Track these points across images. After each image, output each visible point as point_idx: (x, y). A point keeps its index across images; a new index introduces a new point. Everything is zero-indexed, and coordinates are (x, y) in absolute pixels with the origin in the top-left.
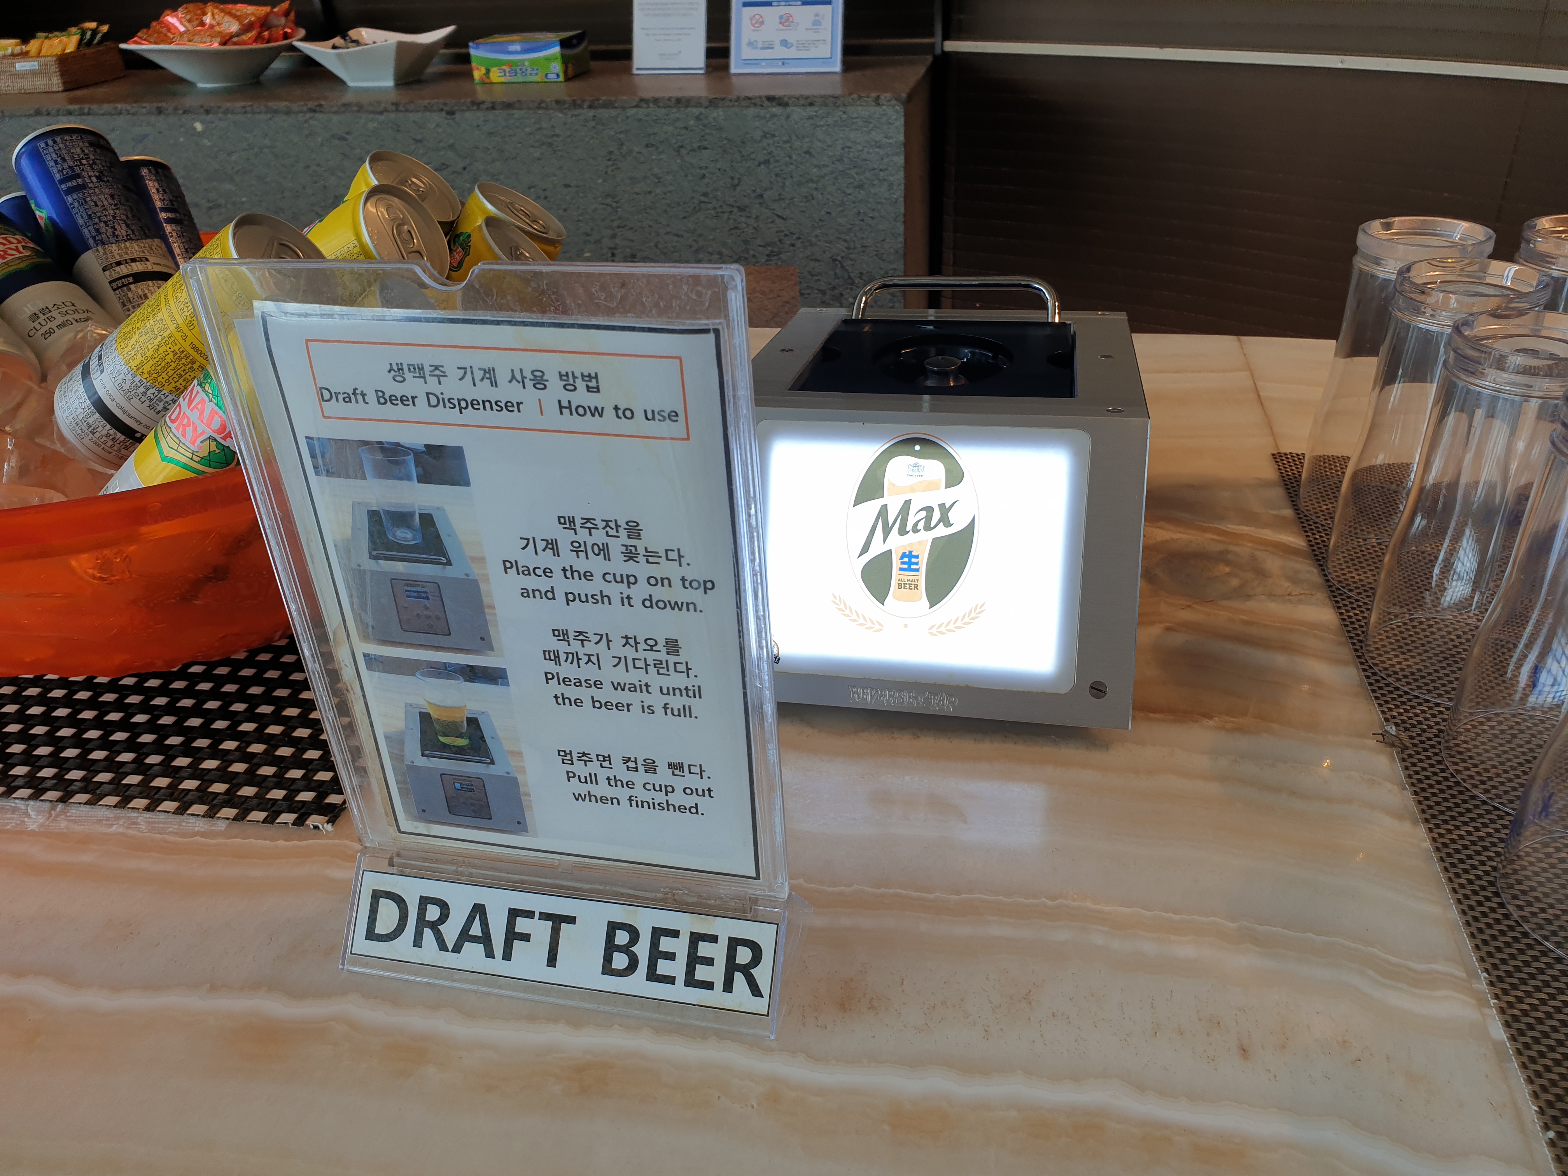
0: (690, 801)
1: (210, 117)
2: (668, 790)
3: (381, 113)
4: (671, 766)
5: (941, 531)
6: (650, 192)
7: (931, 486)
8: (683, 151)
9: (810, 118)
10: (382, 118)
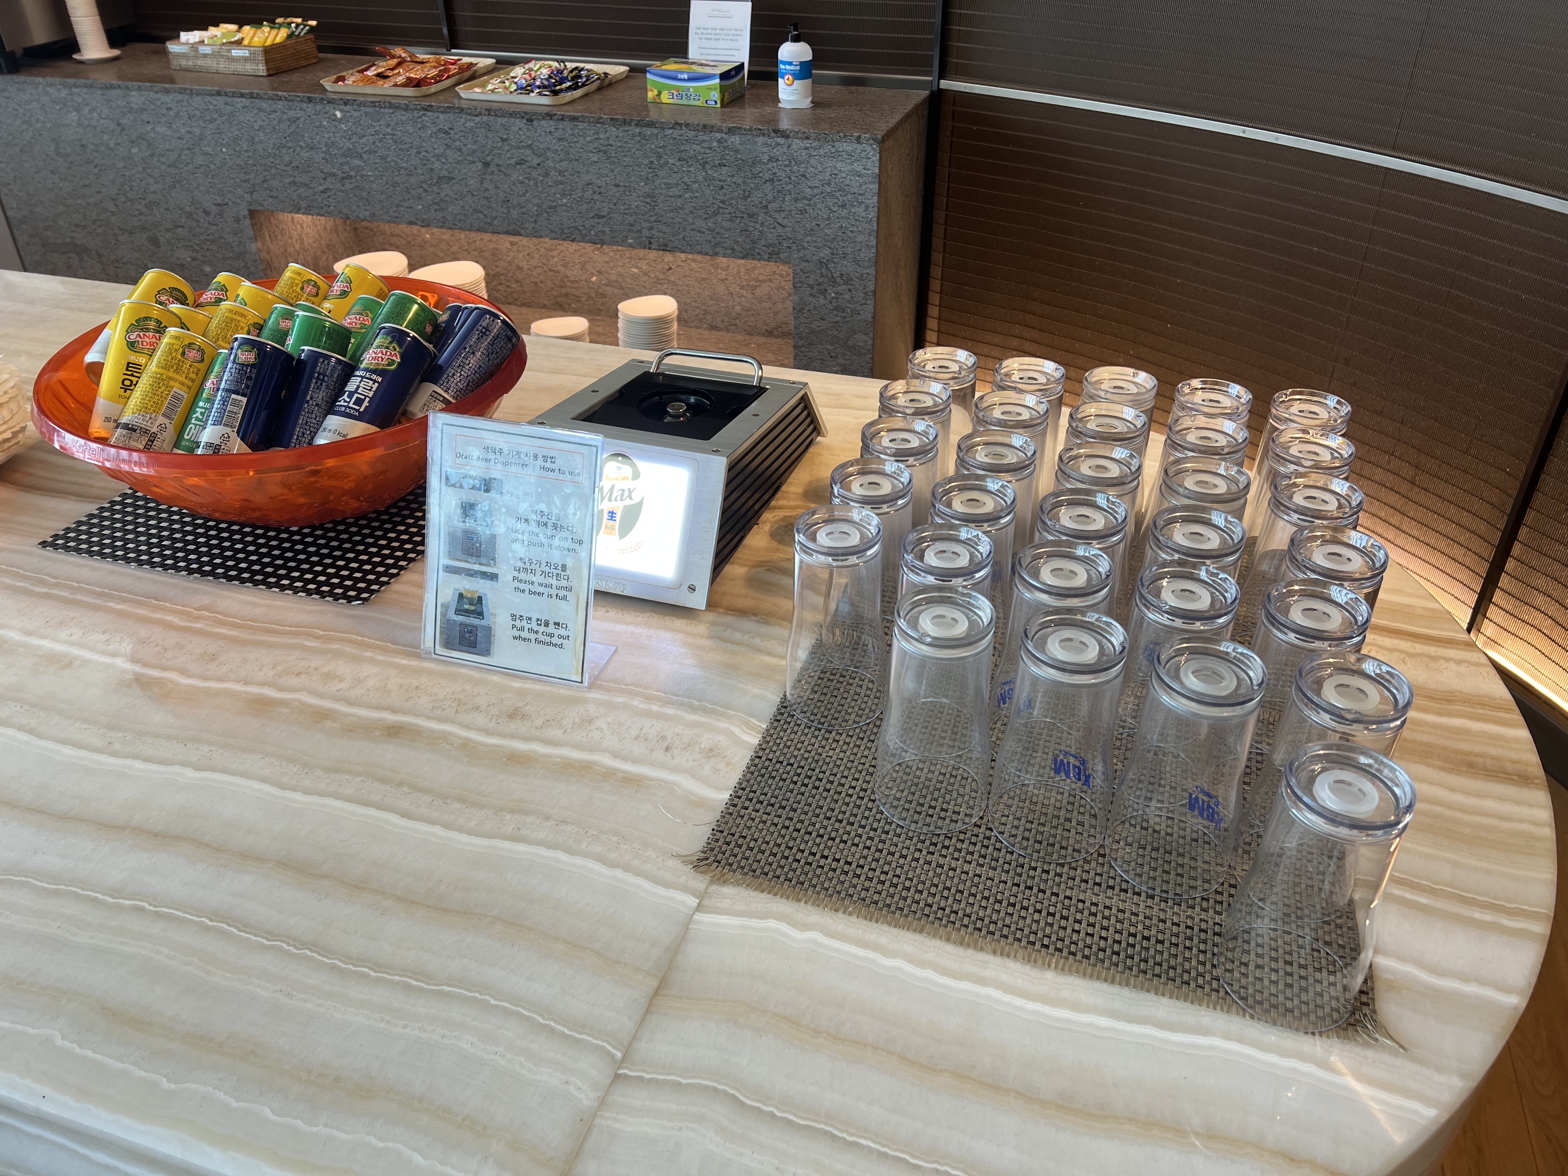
0: (559, 642)
1: (347, 108)
2: (551, 635)
3: (477, 116)
4: (555, 624)
5: (628, 502)
6: (680, 196)
7: (625, 479)
8: (708, 167)
9: (806, 148)
10: (477, 119)
